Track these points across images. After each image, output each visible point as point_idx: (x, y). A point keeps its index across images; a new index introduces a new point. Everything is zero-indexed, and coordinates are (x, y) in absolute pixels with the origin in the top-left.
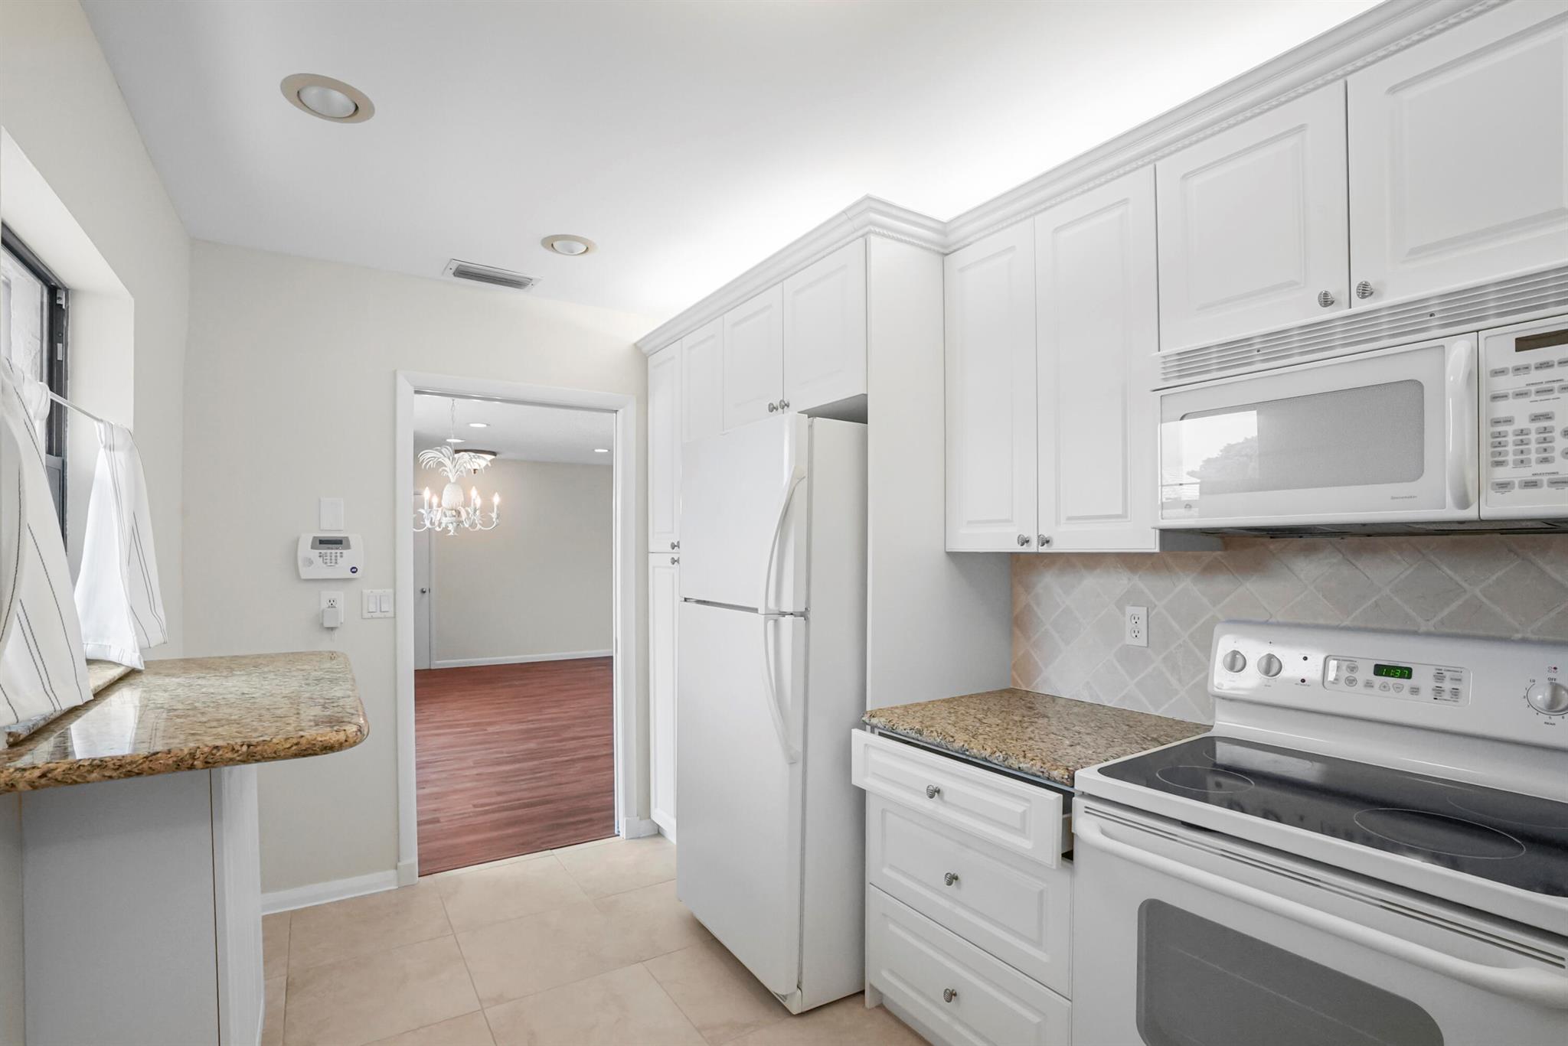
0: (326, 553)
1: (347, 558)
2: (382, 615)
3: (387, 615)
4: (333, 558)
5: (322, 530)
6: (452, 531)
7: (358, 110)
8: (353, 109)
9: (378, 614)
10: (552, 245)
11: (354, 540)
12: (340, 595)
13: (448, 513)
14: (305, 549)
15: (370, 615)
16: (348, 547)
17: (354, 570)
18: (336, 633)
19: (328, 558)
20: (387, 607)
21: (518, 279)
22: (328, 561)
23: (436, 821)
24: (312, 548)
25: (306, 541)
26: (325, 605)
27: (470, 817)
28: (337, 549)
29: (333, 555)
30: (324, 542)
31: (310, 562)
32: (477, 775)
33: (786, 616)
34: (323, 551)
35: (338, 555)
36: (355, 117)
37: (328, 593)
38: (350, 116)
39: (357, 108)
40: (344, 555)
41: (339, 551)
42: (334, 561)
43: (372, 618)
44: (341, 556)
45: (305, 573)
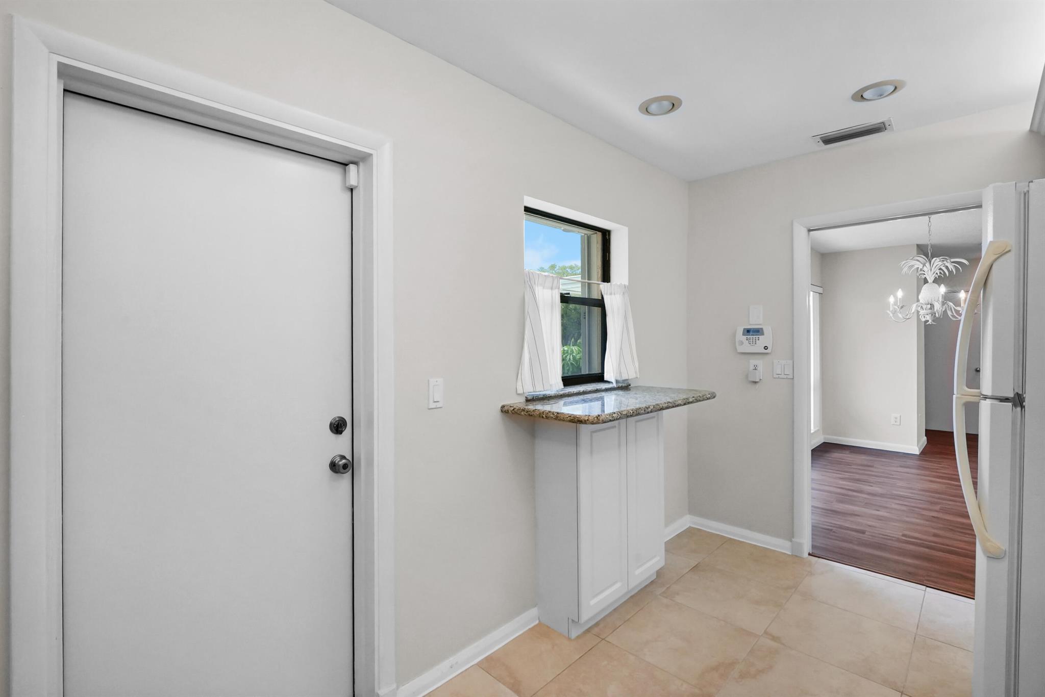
0: (750, 338)
1: (763, 341)
2: (785, 376)
3: (789, 377)
4: (754, 340)
5: (751, 324)
6: (930, 321)
7: (674, 105)
8: (672, 106)
9: (782, 376)
10: (862, 96)
11: (767, 330)
12: (759, 362)
13: (924, 307)
14: (740, 336)
15: (777, 376)
16: (763, 334)
17: (766, 348)
18: (757, 386)
19: (751, 340)
20: (788, 371)
21: (877, 126)
22: (751, 342)
23: (863, 532)
24: (743, 335)
25: (740, 331)
26: (752, 367)
27: (892, 540)
28: (756, 335)
29: (754, 339)
30: (748, 331)
31: (742, 343)
32: (933, 517)
33: (987, 400)
34: (748, 337)
35: (757, 339)
36: (674, 109)
37: (753, 361)
38: (672, 109)
39: (673, 104)
40: (760, 339)
41: (757, 337)
42: (754, 342)
43: (779, 378)
44: (758, 340)
45: (741, 349)
